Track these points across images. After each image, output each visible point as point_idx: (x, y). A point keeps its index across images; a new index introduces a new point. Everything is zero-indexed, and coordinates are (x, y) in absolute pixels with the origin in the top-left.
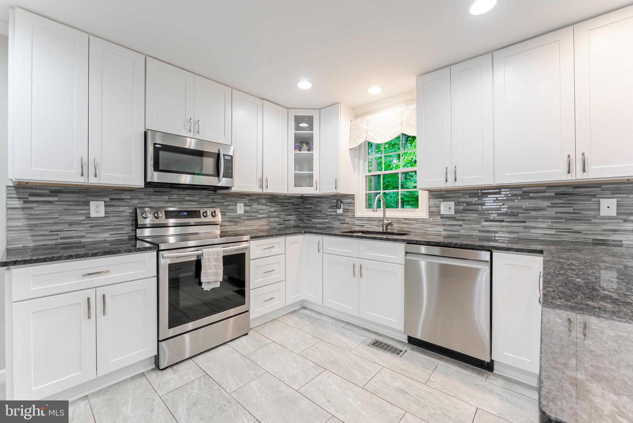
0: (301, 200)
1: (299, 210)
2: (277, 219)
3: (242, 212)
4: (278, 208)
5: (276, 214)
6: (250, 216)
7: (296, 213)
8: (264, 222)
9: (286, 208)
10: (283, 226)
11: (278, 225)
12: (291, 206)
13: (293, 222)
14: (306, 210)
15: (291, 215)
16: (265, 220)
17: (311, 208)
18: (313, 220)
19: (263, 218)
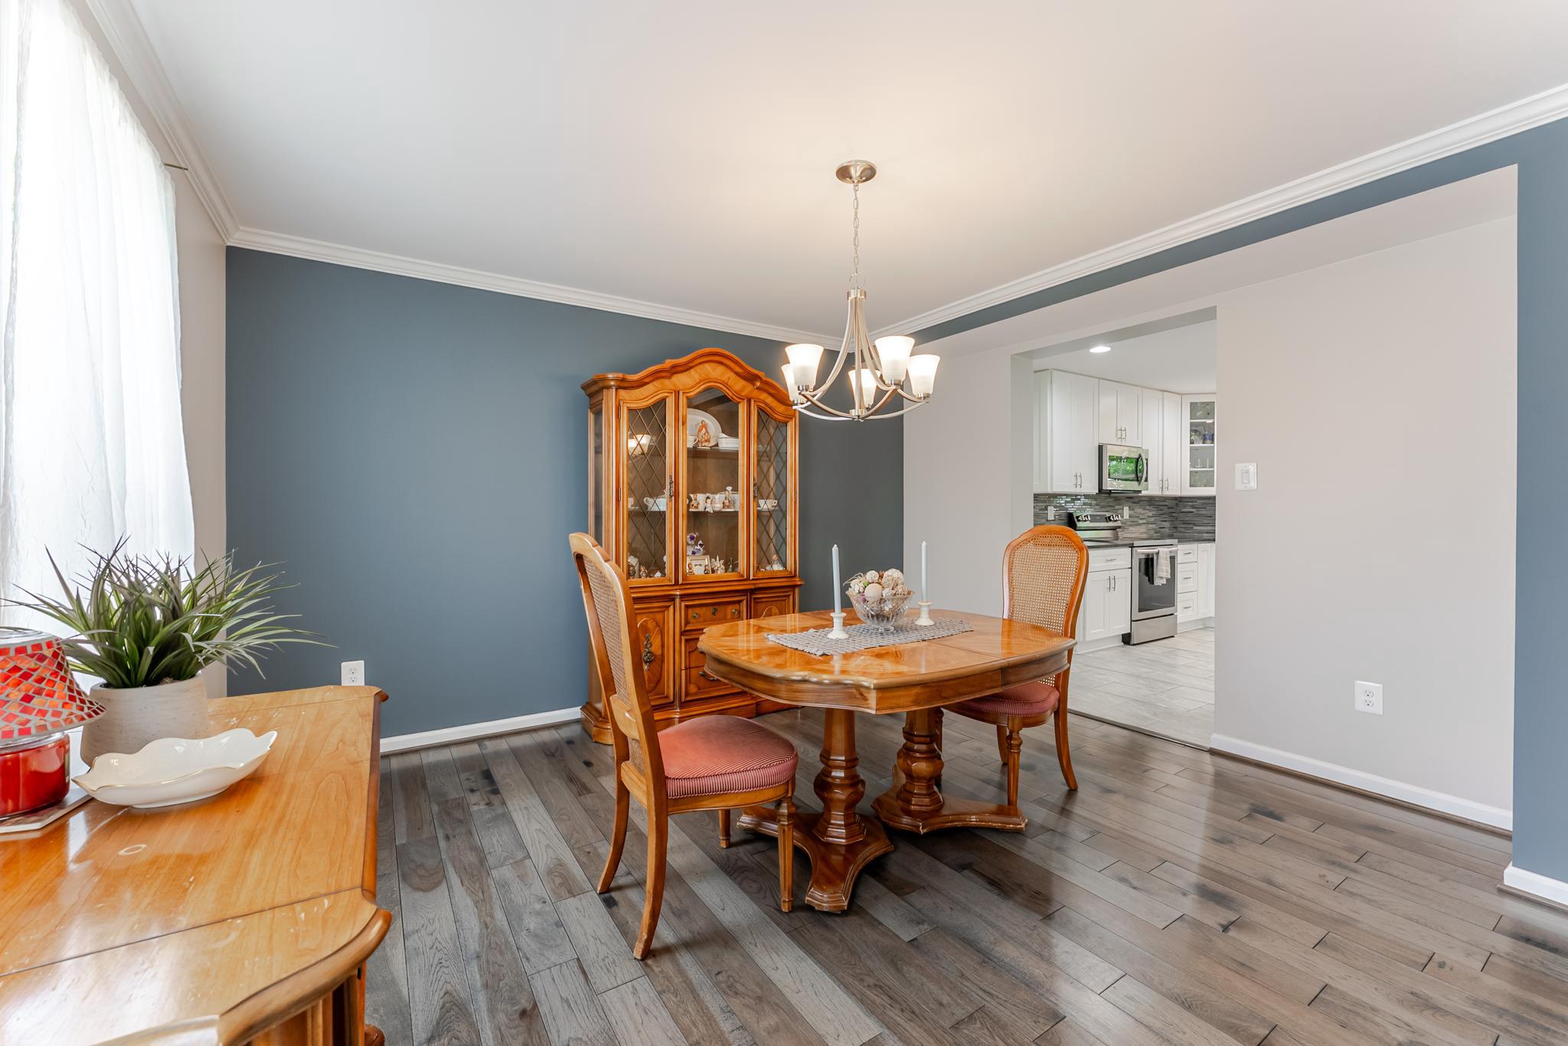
0: (1175, 502)
1: (1174, 515)
2: (1154, 526)
3: (1128, 518)
4: (1154, 513)
5: (1153, 519)
6: (1134, 522)
7: (1171, 519)
8: (1143, 529)
9: (1161, 512)
10: (1159, 534)
11: (1156, 533)
12: (1166, 510)
13: (1167, 530)
14: (1181, 515)
15: (1166, 521)
16: (1144, 526)
17: (1192, 512)
18: (1195, 528)
19: (1144, 524)
